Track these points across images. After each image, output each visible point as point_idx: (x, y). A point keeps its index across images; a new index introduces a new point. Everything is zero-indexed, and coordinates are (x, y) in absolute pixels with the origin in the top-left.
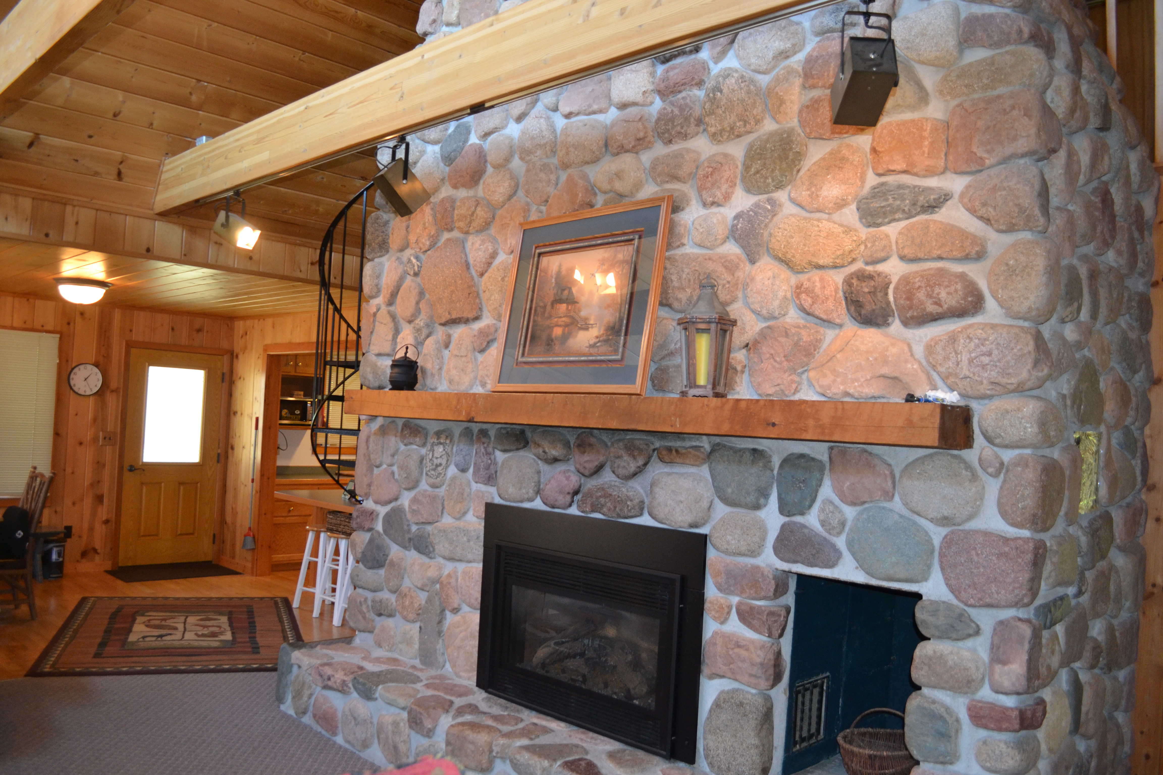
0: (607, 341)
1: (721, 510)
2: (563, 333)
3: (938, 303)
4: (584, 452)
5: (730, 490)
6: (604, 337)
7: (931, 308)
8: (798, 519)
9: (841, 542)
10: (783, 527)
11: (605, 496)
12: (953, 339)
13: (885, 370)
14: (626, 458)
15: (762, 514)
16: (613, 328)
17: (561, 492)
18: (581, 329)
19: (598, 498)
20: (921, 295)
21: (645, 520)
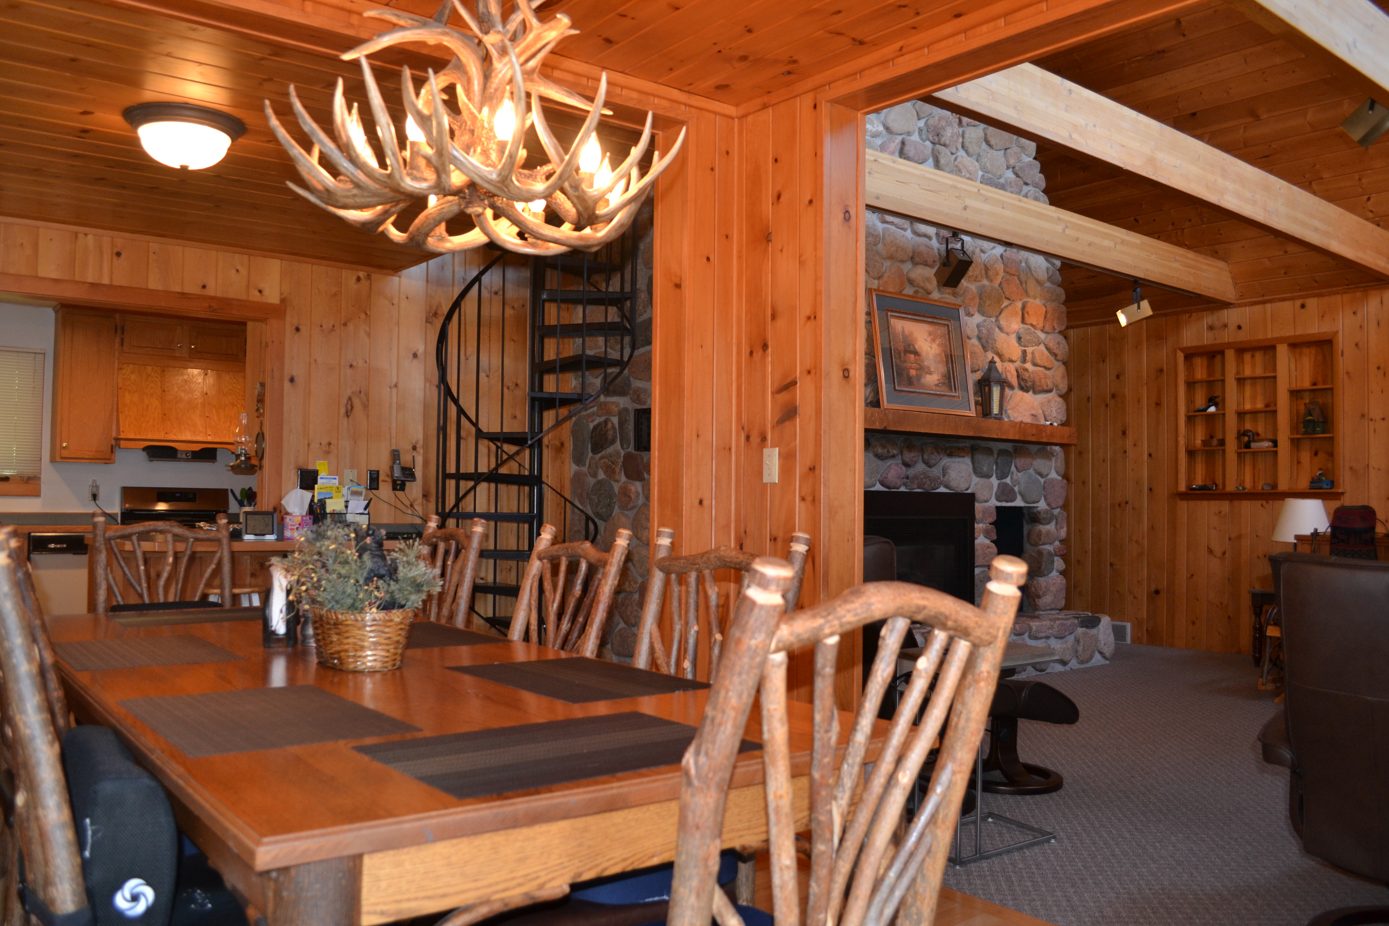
0: (944, 383)
1: (975, 480)
2: (917, 375)
3: (1047, 386)
4: (910, 451)
5: (985, 469)
6: (942, 381)
7: (1045, 388)
8: (1004, 480)
9: (1016, 489)
10: (999, 484)
11: (925, 478)
12: (1049, 401)
13: (1033, 412)
14: (936, 454)
15: (991, 479)
16: (945, 376)
17: (898, 478)
18: (927, 373)
19: (922, 479)
20: (1043, 381)
21: (942, 490)
